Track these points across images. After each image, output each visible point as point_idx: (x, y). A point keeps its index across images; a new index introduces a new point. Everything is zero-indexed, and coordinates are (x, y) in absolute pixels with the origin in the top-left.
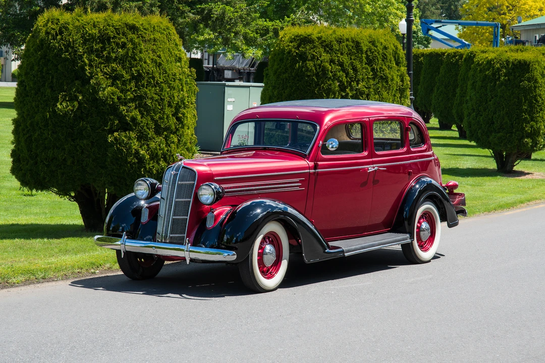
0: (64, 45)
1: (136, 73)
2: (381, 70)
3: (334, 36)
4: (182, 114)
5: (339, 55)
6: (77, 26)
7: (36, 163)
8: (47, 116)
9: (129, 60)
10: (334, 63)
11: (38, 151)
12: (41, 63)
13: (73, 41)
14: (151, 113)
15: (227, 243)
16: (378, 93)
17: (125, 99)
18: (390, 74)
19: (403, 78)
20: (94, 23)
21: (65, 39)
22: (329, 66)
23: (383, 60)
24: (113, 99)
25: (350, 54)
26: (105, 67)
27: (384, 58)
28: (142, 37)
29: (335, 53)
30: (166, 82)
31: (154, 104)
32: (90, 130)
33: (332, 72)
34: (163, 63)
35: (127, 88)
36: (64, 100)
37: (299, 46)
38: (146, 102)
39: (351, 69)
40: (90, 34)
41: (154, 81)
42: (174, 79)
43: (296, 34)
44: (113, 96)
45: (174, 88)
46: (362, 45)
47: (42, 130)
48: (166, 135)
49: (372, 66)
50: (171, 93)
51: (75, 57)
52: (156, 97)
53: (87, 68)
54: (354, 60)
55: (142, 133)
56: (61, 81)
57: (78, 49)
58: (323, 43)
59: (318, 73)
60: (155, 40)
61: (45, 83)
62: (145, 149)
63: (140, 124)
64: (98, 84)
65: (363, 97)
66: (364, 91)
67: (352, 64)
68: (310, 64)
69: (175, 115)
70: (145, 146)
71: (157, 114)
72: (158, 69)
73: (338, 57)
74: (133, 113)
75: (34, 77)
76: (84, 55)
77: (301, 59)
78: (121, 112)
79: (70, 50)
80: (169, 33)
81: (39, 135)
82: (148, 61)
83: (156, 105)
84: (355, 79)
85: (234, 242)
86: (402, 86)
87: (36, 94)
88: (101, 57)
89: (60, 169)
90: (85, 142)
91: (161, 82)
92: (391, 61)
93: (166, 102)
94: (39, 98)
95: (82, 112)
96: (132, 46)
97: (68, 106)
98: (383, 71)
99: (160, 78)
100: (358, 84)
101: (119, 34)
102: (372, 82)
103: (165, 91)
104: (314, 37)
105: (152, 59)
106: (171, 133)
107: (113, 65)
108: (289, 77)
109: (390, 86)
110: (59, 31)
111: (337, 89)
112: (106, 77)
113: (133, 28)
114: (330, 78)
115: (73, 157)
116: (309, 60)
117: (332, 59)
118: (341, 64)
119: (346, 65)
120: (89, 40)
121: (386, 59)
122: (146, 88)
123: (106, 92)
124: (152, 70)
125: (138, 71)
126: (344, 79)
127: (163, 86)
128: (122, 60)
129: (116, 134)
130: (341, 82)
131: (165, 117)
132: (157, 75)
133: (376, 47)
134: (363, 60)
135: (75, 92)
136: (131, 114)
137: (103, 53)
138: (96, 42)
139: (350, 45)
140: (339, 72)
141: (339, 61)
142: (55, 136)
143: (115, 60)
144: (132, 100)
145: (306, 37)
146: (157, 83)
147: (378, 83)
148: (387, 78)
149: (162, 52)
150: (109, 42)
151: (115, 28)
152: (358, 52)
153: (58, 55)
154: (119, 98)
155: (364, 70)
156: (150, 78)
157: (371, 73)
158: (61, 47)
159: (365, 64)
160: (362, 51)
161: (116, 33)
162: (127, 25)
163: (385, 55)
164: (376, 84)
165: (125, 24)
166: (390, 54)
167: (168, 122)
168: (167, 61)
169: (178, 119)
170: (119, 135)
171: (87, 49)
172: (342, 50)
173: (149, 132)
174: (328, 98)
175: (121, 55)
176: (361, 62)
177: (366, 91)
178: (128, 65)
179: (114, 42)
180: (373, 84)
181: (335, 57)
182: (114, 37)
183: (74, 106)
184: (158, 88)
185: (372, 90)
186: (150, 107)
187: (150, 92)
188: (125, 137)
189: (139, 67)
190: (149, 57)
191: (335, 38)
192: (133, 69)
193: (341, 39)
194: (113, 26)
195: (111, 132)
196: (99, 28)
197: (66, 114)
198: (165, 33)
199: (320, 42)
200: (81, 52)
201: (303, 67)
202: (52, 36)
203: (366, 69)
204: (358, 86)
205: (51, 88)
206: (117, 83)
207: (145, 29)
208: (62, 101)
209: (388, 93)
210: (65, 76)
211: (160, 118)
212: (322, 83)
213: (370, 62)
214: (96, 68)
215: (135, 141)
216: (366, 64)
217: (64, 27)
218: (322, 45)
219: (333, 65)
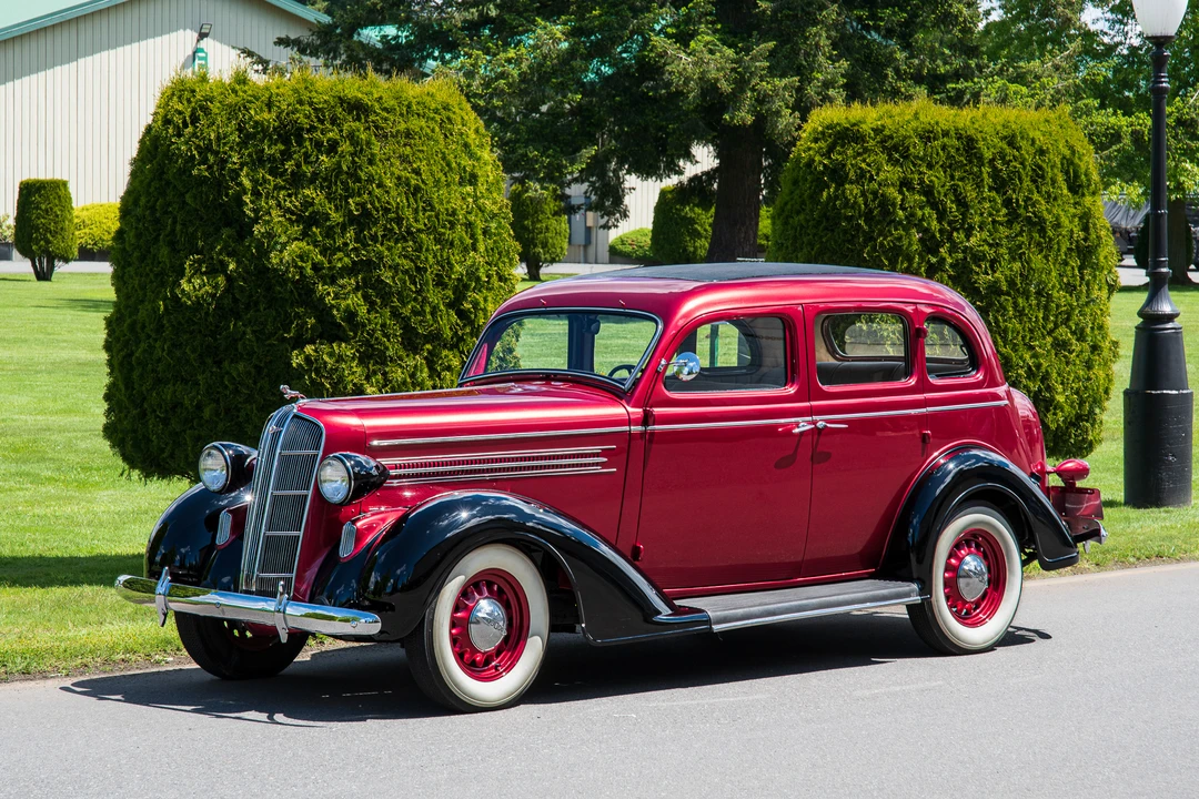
0: (198, 147)
1: (357, 210)
2: (1029, 203)
3: (914, 124)
4: (471, 302)
5: (923, 169)
6: (230, 106)
7: (143, 414)
8: (159, 309)
9: (342, 182)
10: (911, 189)
11: (144, 388)
12: (152, 190)
13: (218, 138)
14: (392, 302)
15: (374, 593)
16: (1021, 258)
17: (330, 269)
18: (1049, 212)
19: (1088, 222)
20: (270, 98)
21: (202, 134)
22: (896, 194)
23: (1034, 181)
24: (302, 268)
25: (950, 167)
26: (290, 196)
27: (1038, 175)
28: (377, 127)
29: (914, 165)
30: (430, 230)
31: (400, 280)
32: (254, 339)
33: (903, 208)
34: (423, 186)
35: (335, 242)
36: (197, 271)
37: (831, 149)
38: (379, 276)
39: (952, 202)
40: (256, 122)
41: (400, 229)
42: (450, 222)
43: (827, 122)
44: (302, 261)
45: (452, 244)
46: (981, 144)
47: (151, 340)
48: (429, 352)
49: (1005, 193)
50: (442, 256)
51: (221, 174)
52: (406, 264)
53: (246, 199)
54: (962, 179)
55: (372, 346)
56: (191, 230)
57: (230, 156)
58: (886, 142)
59: (871, 211)
60: (408, 134)
61: (159, 235)
62: (378, 382)
63: (364, 325)
64: (270, 235)
65: (980, 267)
66: (982, 252)
67: (955, 190)
68: (852, 190)
69: (454, 304)
70: (379, 376)
71: (408, 303)
72: (412, 200)
73: (921, 173)
74: (349, 302)
75: (139, 220)
76: (241, 170)
77: (832, 180)
78: (322, 299)
79: (211, 158)
80: (449, 119)
81: (145, 351)
82: (388, 183)
83: (405, 283)
84: (962, 225)
85: (388, 590)
86: (1085, 240)
87: (143, 259)
88: (282, 175)
89: (190, 429)
90: (241, 367)
91: (419, 231)
92: (1054, 182)
93: (429, 276)
94: (147, 268)
95: (235, 300)
96: (351, 149)
97: (204, 286)
98: (1033, 206)
99: (417, 221)
100: (968, 237)
101: (322, 122)
102: (1003, 231)
103: (427, 250)
104: (866, 128)
105: (399, 178)
106: (445, 347)
107: (307, 192)
108: (808, 221)
109: (1051, 240)
110: (190, 117)
111: (915, 247)
112: (290, 219)
113: (357, 108)
114: (900, 223)
115: (217, 402)
116: (851, 183)
117: (905, 178)
118: (928, 191)
119: (939, 193)
120: (253, 136)
121: (1043, 177)
122: (382, 244)
123: (286, 253)
124: (398, 204)
125: (362, 205)
126: (935, 225)
127: (421, 239)
128: (326, 181)
129: (309, 349)
130: (926, 231)
131: (428, 309)
132: (408, 213)
133: (1019, 149)
134: (982, 180)
135: (221, 254)
136: (343, 305)
137: (284, 165)
138: (271, 139)
139: (952, 147)
140: (921, 208)
141: (922, 182)
142: (178, 353)
143: (312, 181)
144: (351, 271)
145: (847, 129)
146: (409, 232)
147: (1020, 233)
148: (1042, 221)
149: (424, 163)
150: (300, 142)
151: (315, 109)
152: (970, 162)
153: (185, 171)
154: (316, 267)
155: (985, 204)
156: (392, 220)
157: (1004, 211)
158: (191, 152)
159: (989, 191)
160: (980, 158)
161: (315, 120)
162: (341, 100)
163: (1041, 168)
164: (1016, 236)
165: (340, 98)
166: (1052, 167)
167: (436, 321)
168: (437, 182)
169: (462, 314)
170: (316, 351)
171: (250, 155)
172: (931, 157)
173: (387, 344)
174: (893, 269)
175: (326, 168)
176: (979, 185)
177: (991, 253)
178: (339, 191)
179: (311, 140)
180: (1007, 237)
181: (912, 172)
182: (312, 129)
183: (216, 287)
184: (411, 243)
185: (1003, 251)
186: (390, 287)
187: (393, 254)
188: (331, 355)
189: (366, 196)
190: (392, 174)
191: (915, 130)
192: (350, 201)
193: (932, 132)
194: (311, 104)
195: (299, 344)
196: (279, 107)
197: (198, 304)
198: (438, 118)
199: (878, 139)
200: (235, 164)
201: (837, 198)
202: (174, 128)
203: (990, 201)
204: (968, 240)
205: (172, 244)
206: (314, 233)
207: (385, 109)
208: (192, 276)
209: (1046, 257)
210: (202, 219)
211: (415, 312)
212: (879, 235)
213: (1000, 185)
214: (267, 198)
215: (354, 364)
216: (991, 188)
217: (201, 107)
218: (884, 148)
219: (907, 193)
